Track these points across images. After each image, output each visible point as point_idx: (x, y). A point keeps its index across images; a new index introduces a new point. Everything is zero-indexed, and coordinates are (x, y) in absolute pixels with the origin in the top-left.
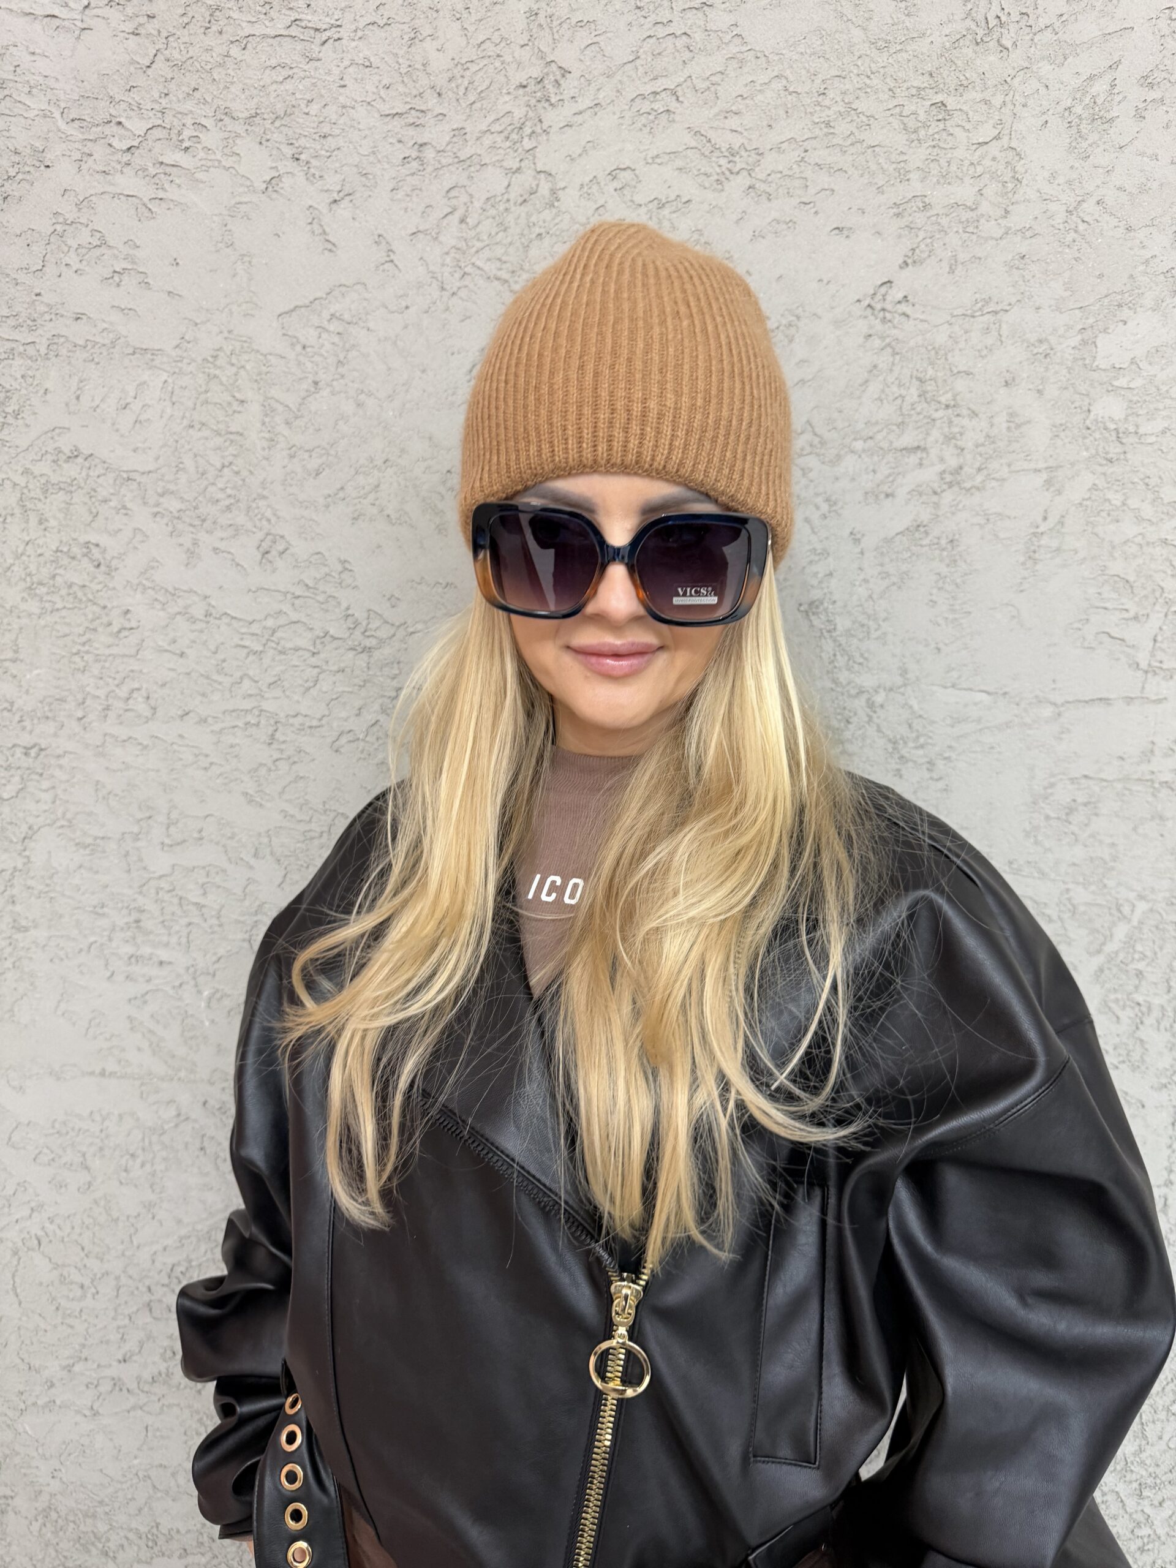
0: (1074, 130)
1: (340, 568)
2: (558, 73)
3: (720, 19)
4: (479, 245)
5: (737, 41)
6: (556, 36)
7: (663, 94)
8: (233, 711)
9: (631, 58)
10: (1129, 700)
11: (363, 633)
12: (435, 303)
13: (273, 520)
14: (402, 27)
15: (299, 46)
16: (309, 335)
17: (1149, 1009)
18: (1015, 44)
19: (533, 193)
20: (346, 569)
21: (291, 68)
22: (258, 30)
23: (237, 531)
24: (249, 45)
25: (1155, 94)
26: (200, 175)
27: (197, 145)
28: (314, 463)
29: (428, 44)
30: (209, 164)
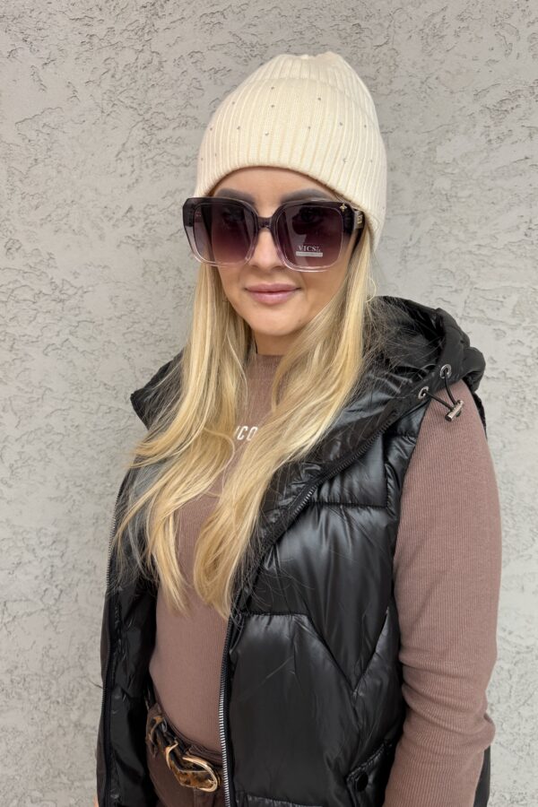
1: (48, 257)
13: (13, 232)
16: (32, 135)
28: (35, 202)
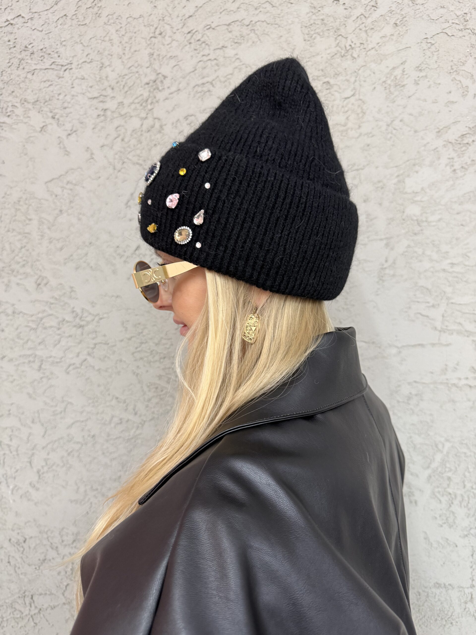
0: (388, 91)
2: (162, 78)
3: (230, 52)
4: (129, 150)
5: (238, 61)
6: (161, 63)
7: (207, 84)
8: (24, 355)
9: (193, 70)
10: (433, 345)
11: (81, 318)
12: (111, 175)
14: (97, 62)
15: (55, 72)
17: (456, 496)
18: (358, 56)
19: (153, 127)
20: (72, 291)
21: (52, 81)
22: (38, 67)
23: (27, 275)
24: (35, 74)
25: (423, 74)
26: (14, 126)
27: (14, 114)
29: (108, 69)
30: (18, 121)
